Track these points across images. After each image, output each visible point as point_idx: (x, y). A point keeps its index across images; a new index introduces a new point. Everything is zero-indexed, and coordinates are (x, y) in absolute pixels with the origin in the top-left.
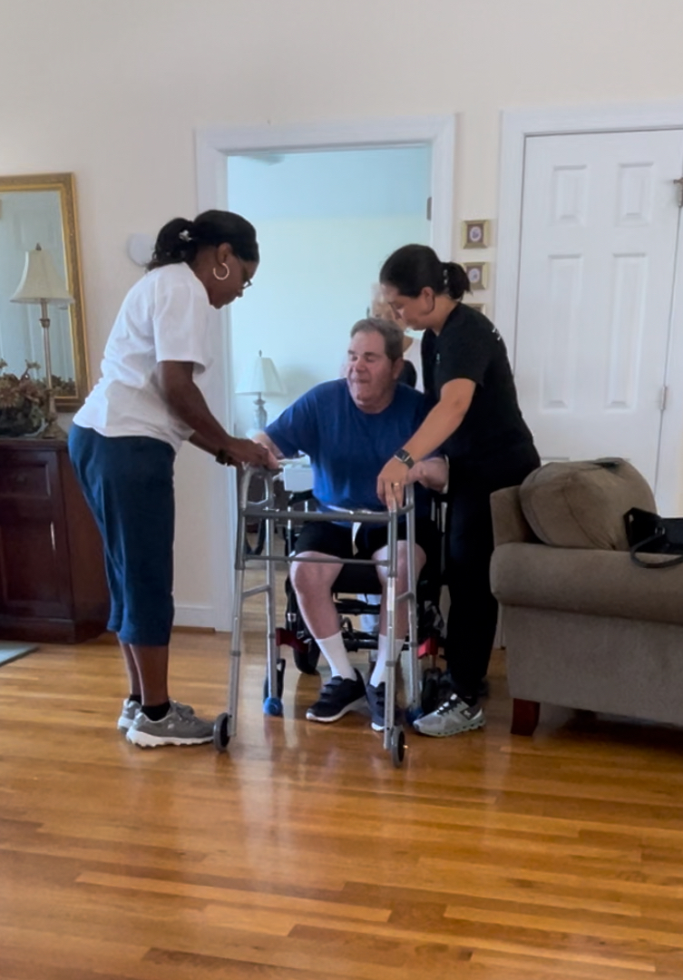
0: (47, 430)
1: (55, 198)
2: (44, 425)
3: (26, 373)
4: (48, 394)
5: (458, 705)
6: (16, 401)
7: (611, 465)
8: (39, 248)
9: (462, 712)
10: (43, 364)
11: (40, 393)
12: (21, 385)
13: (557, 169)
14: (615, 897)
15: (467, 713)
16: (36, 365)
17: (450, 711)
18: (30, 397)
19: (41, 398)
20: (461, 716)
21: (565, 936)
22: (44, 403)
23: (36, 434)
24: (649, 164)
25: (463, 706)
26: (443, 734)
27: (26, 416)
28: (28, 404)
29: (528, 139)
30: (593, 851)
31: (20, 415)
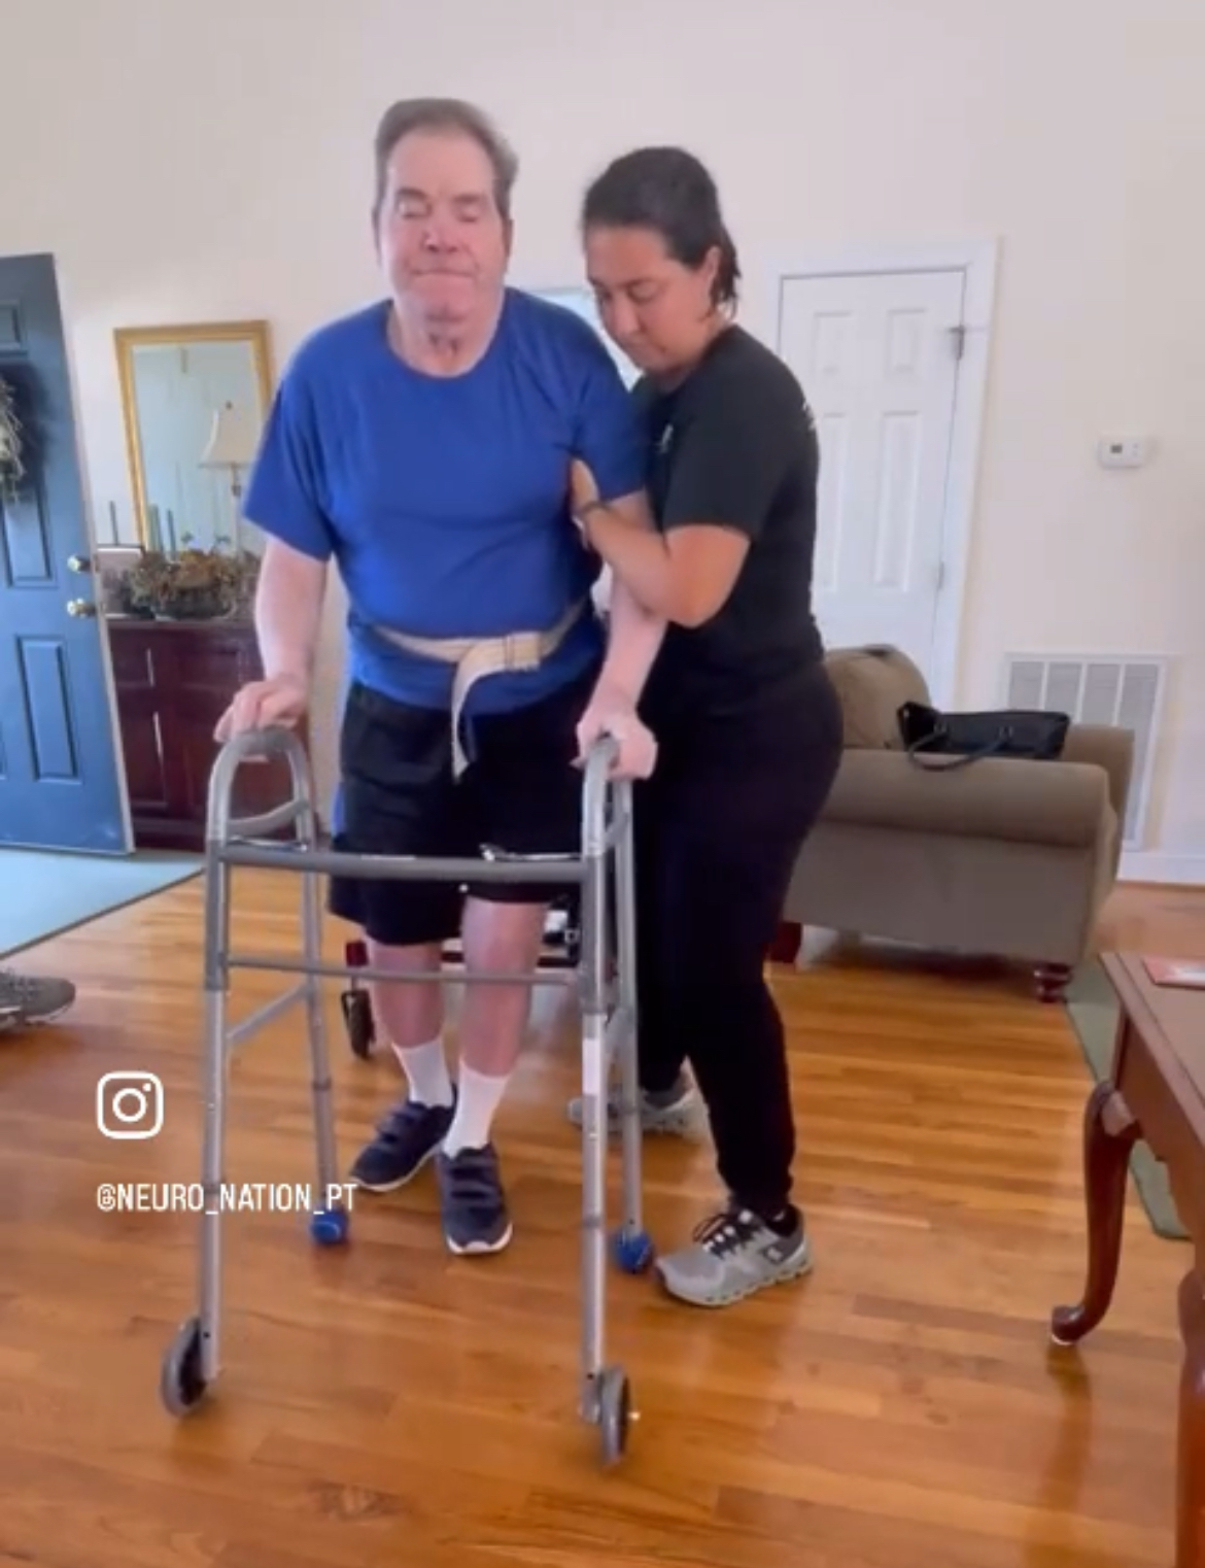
0: (238, 613)
1: (248, 348)
2: (234, 609)
3: (214, 547)
4: (240, 571)
5: (756, 1235)
6: (203, 579)
7: (880, 653)
8: (229, 406)
9: (764, 1252)
10: (234, 538)
11: (232, 571)
12: (209, 562)
13: (819, 315)
14: (886, 1143)
15: (774, 1254)
16: (226, 540)
17: (738, 1248)
18: (219, 575)
19: (232, 577)
20: (760, 1258)
21: (830, 1188)
22: (234, 583)
23: (226, 617)
24: (920, 311)
25: (767, 1237)
26: (717, 1302)
27: (215, 595)
28: (216, 583)
29: (786, 282)
30: (863, 1091)
31: (208, 595)
